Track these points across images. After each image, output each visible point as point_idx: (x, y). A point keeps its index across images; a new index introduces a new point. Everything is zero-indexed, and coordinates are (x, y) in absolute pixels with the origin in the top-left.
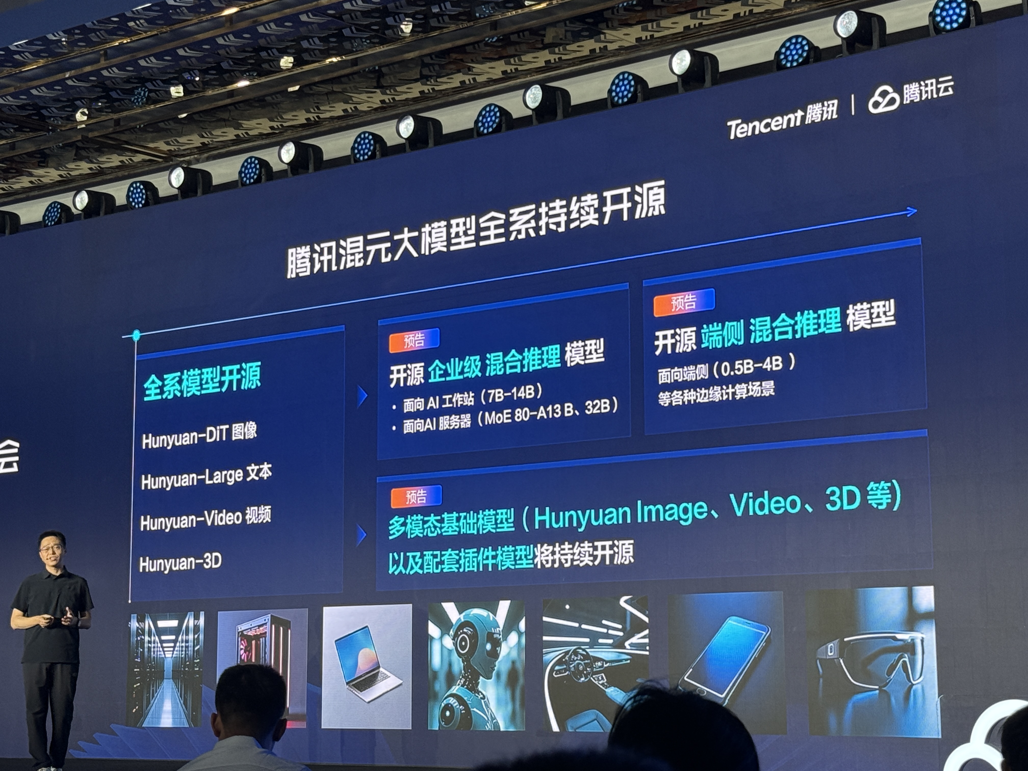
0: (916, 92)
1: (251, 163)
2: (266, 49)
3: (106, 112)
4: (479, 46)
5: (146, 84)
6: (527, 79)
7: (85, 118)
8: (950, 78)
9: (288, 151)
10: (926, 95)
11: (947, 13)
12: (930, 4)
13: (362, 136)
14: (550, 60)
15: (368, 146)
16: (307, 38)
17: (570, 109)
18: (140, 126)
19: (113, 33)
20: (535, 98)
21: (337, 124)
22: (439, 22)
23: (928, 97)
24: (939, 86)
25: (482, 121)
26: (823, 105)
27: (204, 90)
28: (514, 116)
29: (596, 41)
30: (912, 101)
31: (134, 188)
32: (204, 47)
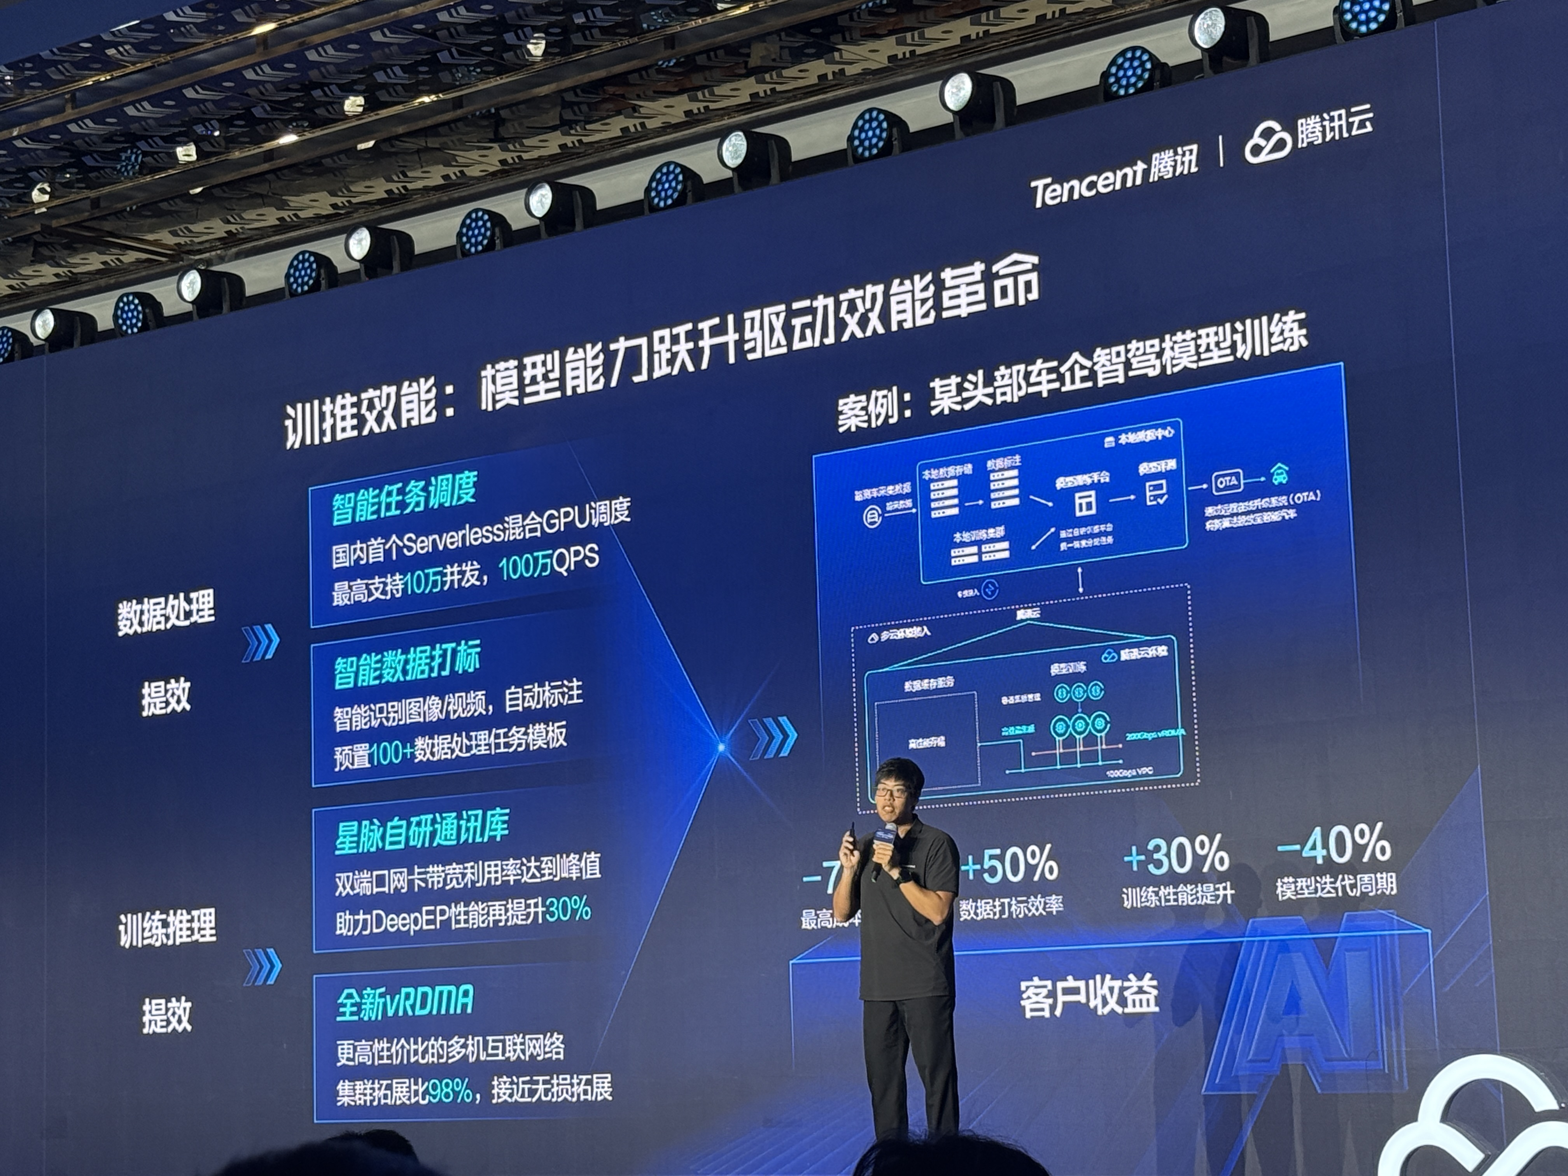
0: (1316, 130)
1: (303, 261)
2: (321, 86)
3: (78, 188)
4: (648, 76)
5: (138, 144)
6: (724, 122)
7: (46, 197)
8: (1368, 106)
9: (360, 241)
10: (1332, 134)
11: (1361, 7)
13: (474, 216)
14: (757, 93)
15: (483, 230)
16: (383, 68)
17: (791, 168)
18: (131, 208)
19: (85, 66)
20: (736, 152)
21: (434, 198)
22: (585, 38)
23: (1334, 136)
24: (1351, 120)
25: (656, 189)
26: (1176, 153)
27: (228, 150)
28: (706, 180)
29: (826, 63)
30: (1311, 144)
31: (125, 304)
32: (225, 84)
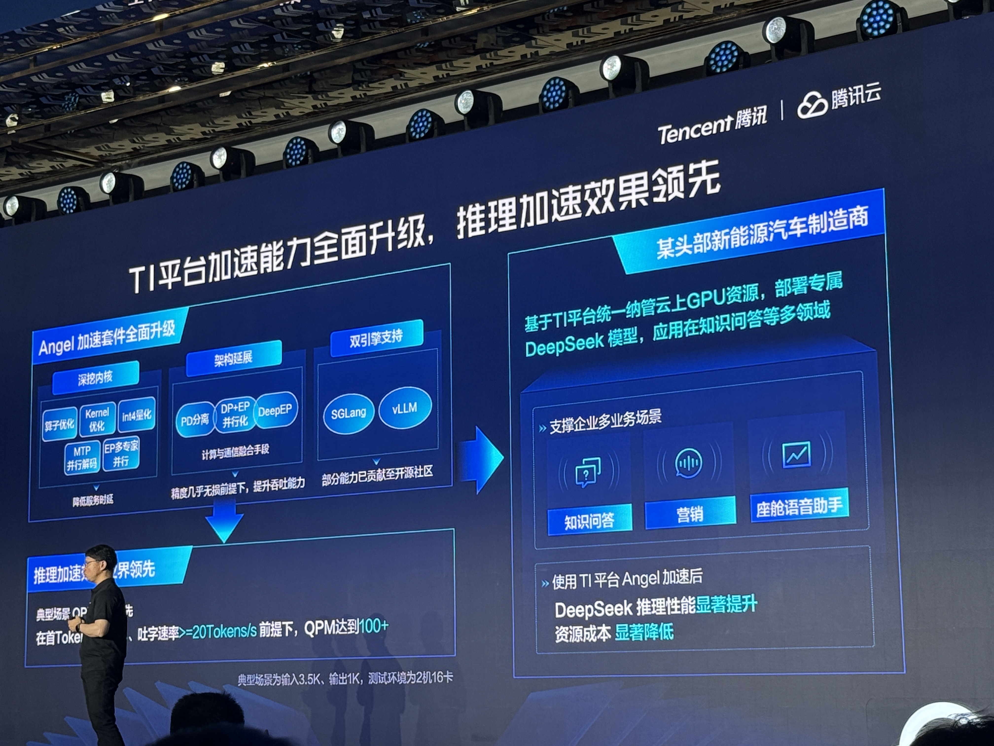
0: (844, 98)
1: (183, 169)
2: (197, 55)
3: (37, 118)
4: (410, 53)
5: (76, 90)
6: (459, 84)
7: (15, 124)
8: (877, 83)
9: (220, 157)
10: (854, 101)
11: (875, 19)
12: (858, 10)
13: (295, 141)
14: (481, 66)
15: (300, 151)
16: (238, 44)
17: (502, 114)
18: (71, 132)
19: (43, 39)
20: (467, 103)
21: (268, 129)
22: (370, 28)
23: (856, 102)
24: (867, 92)
25: (414, 126)
26: (753, 111)
27: (135, 96)
28: (446, 121)
29: (527, 47)
30: (840, 107)
31: (65, 194)
32: (134, 52)
